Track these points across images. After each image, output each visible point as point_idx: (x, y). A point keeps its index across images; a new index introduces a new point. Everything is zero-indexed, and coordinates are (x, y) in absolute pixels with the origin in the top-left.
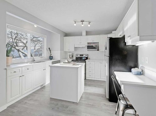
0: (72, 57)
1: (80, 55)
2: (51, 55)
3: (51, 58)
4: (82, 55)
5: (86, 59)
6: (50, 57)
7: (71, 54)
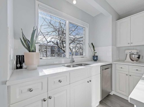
0: (139, 58)
2: (96, 55)
3: (95, 59)
6: (94, 57)
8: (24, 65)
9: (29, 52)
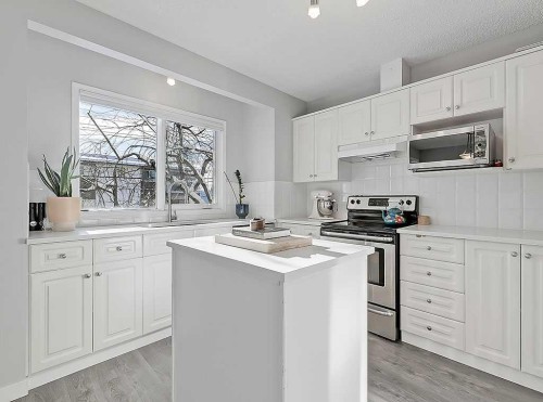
0: (331, 208)
1: (373, 202)
2: (244, 201)
3: (242, 210)
4: (384, 201)
5: (403, 219)
6: (239, 207)
7: (324, 195)
8: (46, 223)
9: (59, 195)
